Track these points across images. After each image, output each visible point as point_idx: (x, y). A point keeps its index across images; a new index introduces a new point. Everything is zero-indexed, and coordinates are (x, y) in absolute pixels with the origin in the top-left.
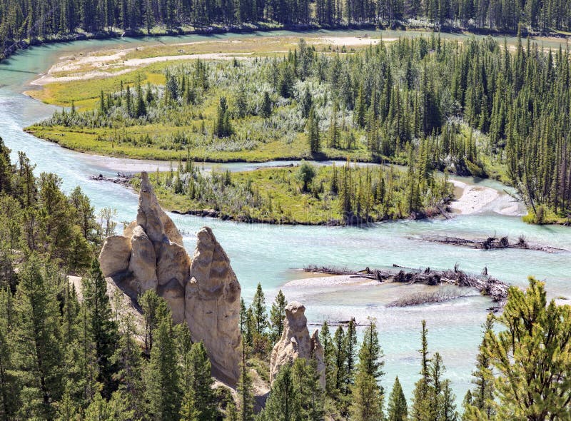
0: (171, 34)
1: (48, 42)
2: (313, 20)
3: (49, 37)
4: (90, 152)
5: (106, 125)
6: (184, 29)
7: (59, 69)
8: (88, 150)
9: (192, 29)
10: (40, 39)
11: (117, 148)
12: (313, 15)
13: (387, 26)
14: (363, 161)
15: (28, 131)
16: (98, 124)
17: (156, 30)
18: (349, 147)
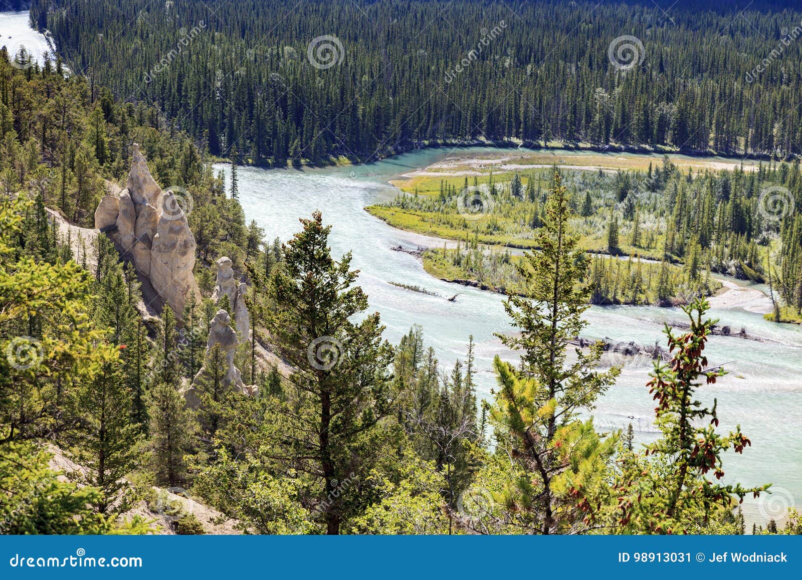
0: (567, 148)
1: (446, 145)
2: (710, 147)
3: (448, 141)
4: (408, 230)
5: (439, 209)
6: (581, 145)
7: (438, 166)
8: (407, 227)
9: (589, 145)
10: (439, 142)
11: (434, 228)
12: (711, 143)
13: (782, 158)
14: (654, 259)
15: (367, 210)
16: (432, 209)
17: (554, 143)
18: (648, 247)
